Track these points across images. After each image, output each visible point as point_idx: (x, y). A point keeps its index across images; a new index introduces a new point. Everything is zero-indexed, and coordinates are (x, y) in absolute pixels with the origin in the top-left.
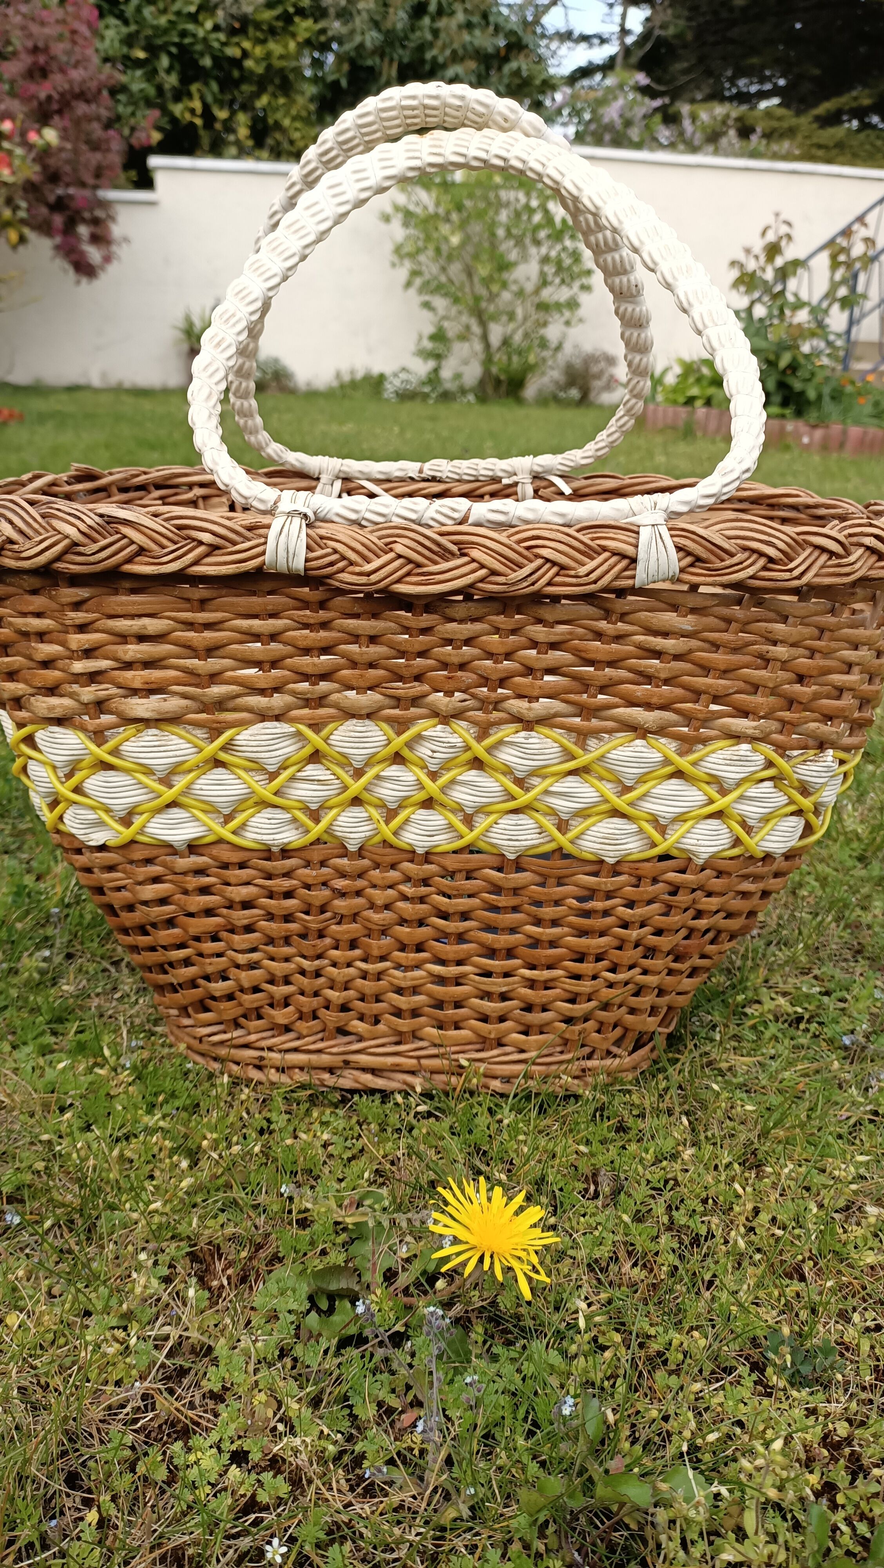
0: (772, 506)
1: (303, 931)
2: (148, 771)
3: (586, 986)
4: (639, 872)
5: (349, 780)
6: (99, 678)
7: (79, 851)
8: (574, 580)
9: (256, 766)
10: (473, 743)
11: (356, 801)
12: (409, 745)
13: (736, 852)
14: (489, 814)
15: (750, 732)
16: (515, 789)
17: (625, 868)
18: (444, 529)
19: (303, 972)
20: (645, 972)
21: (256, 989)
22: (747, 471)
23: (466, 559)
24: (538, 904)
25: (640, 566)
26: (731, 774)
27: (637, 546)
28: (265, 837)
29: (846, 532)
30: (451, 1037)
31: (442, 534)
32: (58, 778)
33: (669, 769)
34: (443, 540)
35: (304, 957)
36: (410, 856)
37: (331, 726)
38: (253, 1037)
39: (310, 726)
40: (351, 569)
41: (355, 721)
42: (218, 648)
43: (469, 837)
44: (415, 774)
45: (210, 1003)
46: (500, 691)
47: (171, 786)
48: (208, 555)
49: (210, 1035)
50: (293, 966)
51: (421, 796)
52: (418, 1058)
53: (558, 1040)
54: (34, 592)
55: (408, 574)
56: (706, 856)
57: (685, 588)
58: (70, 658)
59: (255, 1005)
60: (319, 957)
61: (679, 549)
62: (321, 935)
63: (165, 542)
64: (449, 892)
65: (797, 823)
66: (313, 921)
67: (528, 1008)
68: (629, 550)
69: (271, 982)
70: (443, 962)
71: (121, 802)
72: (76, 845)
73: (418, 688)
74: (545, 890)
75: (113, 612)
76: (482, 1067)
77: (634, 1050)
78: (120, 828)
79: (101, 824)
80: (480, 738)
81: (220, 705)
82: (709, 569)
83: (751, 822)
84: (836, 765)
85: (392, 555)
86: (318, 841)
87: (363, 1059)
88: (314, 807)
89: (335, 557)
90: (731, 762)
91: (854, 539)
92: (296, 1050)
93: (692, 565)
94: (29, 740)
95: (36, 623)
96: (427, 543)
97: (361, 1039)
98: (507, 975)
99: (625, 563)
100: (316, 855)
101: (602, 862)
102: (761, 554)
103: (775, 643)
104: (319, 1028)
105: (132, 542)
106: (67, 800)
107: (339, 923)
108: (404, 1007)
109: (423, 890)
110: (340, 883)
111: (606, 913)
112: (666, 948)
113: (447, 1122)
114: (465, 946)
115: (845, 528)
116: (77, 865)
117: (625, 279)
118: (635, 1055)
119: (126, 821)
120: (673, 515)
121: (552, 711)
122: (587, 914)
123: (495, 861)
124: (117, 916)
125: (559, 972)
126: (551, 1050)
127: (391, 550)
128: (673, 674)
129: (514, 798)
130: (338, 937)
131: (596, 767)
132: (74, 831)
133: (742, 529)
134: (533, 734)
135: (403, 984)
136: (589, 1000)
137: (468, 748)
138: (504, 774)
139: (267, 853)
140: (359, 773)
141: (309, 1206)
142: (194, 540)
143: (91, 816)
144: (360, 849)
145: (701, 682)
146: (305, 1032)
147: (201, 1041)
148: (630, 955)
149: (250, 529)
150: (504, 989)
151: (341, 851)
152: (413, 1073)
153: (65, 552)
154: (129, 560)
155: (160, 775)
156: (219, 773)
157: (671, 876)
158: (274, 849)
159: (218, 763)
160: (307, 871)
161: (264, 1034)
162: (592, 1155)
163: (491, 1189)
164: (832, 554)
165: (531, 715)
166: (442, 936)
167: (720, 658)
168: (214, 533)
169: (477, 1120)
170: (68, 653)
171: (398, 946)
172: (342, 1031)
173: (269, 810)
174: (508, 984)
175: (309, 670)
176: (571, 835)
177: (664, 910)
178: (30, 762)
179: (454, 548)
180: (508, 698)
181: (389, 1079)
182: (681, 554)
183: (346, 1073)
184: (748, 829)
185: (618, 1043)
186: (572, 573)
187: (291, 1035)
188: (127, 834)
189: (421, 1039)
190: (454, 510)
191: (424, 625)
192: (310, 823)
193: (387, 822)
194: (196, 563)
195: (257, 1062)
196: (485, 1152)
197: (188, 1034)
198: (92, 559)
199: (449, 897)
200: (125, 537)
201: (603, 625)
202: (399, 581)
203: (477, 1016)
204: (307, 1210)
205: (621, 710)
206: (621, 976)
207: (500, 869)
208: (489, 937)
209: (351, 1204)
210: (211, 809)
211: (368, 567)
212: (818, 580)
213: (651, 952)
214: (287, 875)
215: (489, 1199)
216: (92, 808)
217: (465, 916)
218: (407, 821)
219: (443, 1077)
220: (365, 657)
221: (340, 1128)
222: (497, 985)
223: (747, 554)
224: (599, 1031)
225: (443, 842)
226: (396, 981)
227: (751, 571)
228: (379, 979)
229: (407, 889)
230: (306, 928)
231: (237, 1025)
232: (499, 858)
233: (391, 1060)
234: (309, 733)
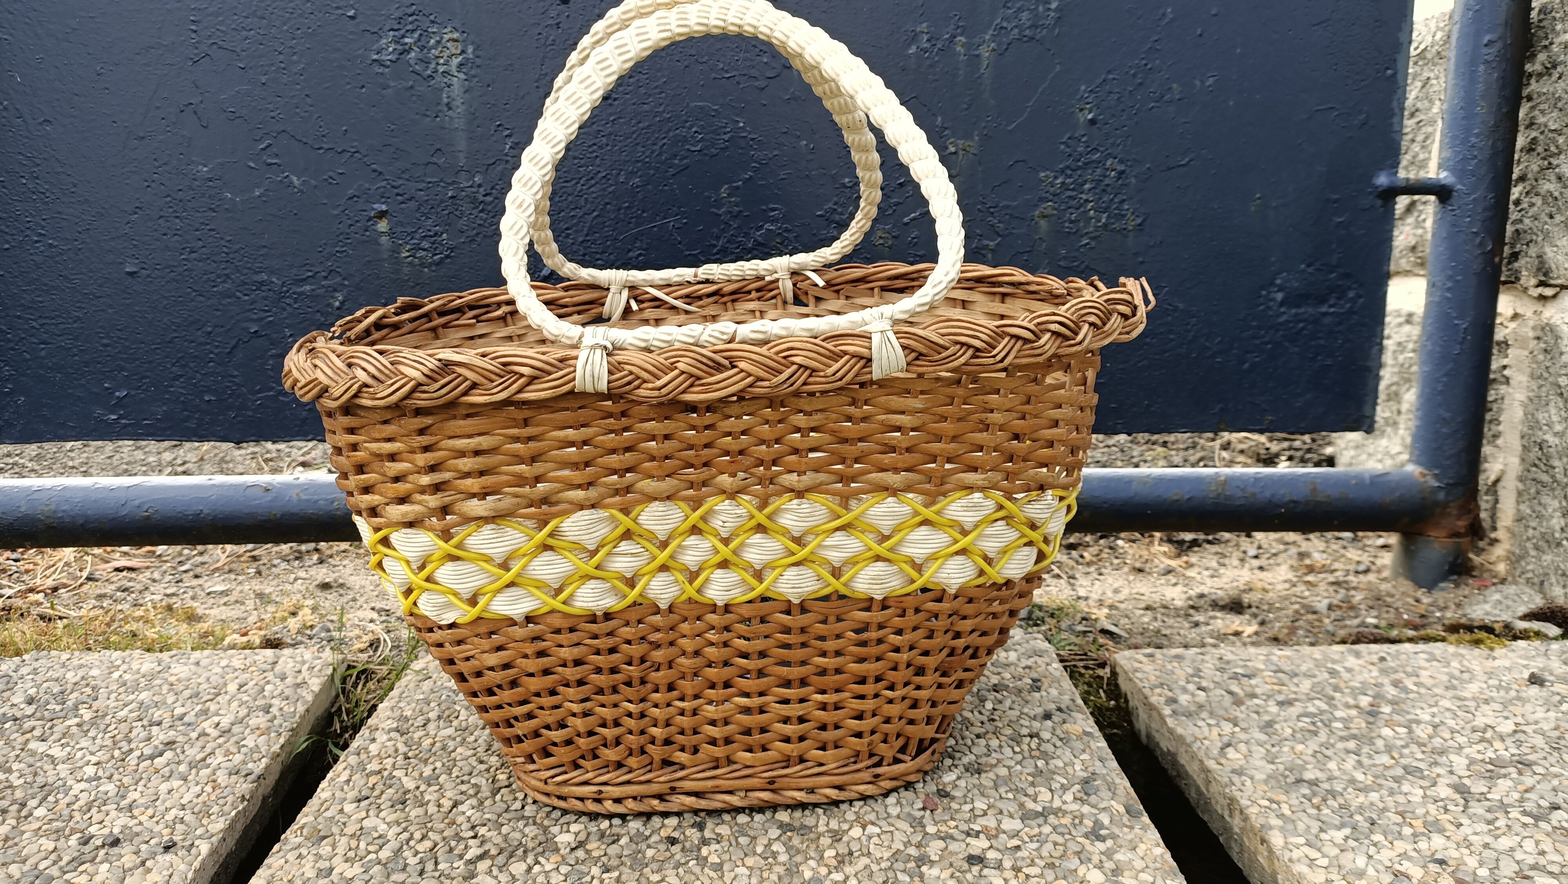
0: (994, 284)
1: (627, 680)
2: (488, 559)
3: (868, 705)
4: (902, 605)
5: (656, 551)
6: (443, 487)
7: (431, 630)
8: (823, 380)
9: (577, 547)
10: (756, 513)
11: (664, 568)
12: (704, 518)
13: (981, 581)
14: (774, 569)
15: (980, 483)
16: (793, 546)
17: (891, 603)
18: (717, 348)
19: (630, 715)
20: (918, 688)
21: (591, 733)
22: (953, 280)
23: (735, 370)
24: (822, 638)
25: (875, 365)
26: (968, 518)
27: (870, 349)
28: (590, 604)
29: (1035, 322)
30: (760, 759)
31: (715, 352)
32: (412, 570)
33: (918, 519)
34: (716, 357)
35: (630, 702)
36: (712, 609)
37: (638, 508)
38: (590, 776)
39: (621, 510)
40: (645, 385)
41: (657, 503)
42: (540, 455)
43: (760, 589)
44: (710, 542)
45: (553, 749)
46: (774, 468)
47: (508, 570)
48: (528, 384)
49: (553, 777)
50: (620, 711)
51: (718, 559)
52: (734, 780)
53: (850, 753)
54: (385, 422)
55: (691, 386)
56: (957, 586)
57: (914, 376)
58: (419, 473)
59: (590, 748)
60: (642, 700)
61: (904, 347)
62: (643, 682)
63: (494, 377)
64: (747, 635)
65: (1033, 553)
66: (633, 671)
67: (823, 728)
68: (864, 351)
69: (604, 725)
70: (747, 695)
71: (466, 587)
72: (429, 625)
73: (705, 473)
74: (827, 627)
75: (453, 434)
77: (918, 754)
78: (468, 608)
79: (449, 606)
80: (761, 508)
81: (545, 500)
82: (930, 361)
83: (991, 555)
84: (1056, 503)
85: (676, 372)
86: (634, 604)
87: (688, 785)
88: (628, 575)
89: (630, 378)
90: (967, 508)
91: (1043, 327)
92: (628, 782)
93: (916, 359)
94: (385, 541)
95: (388, 447)
96: (705, 360)
97: (683, 767)
98: (802, 701)
99: (862, 362)
100: (633, 616)
101: (872, 599)
102: (970, 346)
103: (992, 411)
104: (647, 762)
105: (467, 379)
106: (420, 588)
107: (657, 671)
108: (718, 737)
109: (726, 636)
110: (655, 637)
111: (880, 641)
112: (933, 666)
114: (765, 679)
115: (1034, 318)
116: (430, 641)
117: (850, 117)
118: (917, 760)
119: (473, 601)
120: (896, 322)
121: (818, 481)
122: (864, 644)
123: (784, 607)
124: (466, 681)
125: (847, 694)
126: (846, 762)
127: (676, 368)
128: (912, 443)
129: (793, 554)
130: (657, 682)
131: (857, 523)
132: (427, 613)
133: (953, 327)
134: (804, 500)
135: (715, 717)
136: (873, 716)
137: (752, 517)
138: (783, 535)
139: (593, 619)
140: (664, 545)
142: (516, 373)
143: (442, 599)
144: (670, 607)
145: (935, 447)
146: (635, 767)
147: (546, 783)
148: (903, 674)
149: (561, 361)
150: (801, 713)
151: (654, 610)
153: (413, 390)
154: (466, 393)
155: (499, 561)
156: (547, 556)
157: (931, 606)
158: (599, 613)
159: (547, 548)
160: (627, 629)
161: (601, 771)
164: (1026, 341)
165: (801, 487)
166: (744, 674)
167: (947, 427)
168: (532, 367)
170: (416, 469)
171: (708, 685)
172: (666, 763)
173: (592, 581)
174: (804, 709)
175: (616, 466)
176: (843, 579)
177: (927, 634)
178: (386, 558)
179: (726, 362)
180: (780, 473)
181: (711, 799)
182: (907, 351)
183: (673, 798)
184: (988, 560)
185: (902, 751)
186: (822, 374)
187: (624, 770)
188: (474, 612)
189: (735, 763)
190: (723, 333)
191: (707, 423)
192: (626, 589)
193: (691, 583)
194: (520, 391)
195: (596, 796)
197: (534, 778)
198: (435, 395)
199: (748, 640)
200: (460, 375)
201: (852, 410)
202: (684, 392)
203: (781, 738)
205: (874, 475)
206: (898, 694)
207: (787, 614)
208: (784, 670)
210: (541, 585)
211: (659, 383)
212: (1017, 361)
213: (920, 671)
214: (610, 634)
216: (443, 593)
217: (762, 654)
218: (707, 580)
220: (661, 451)
222: (794, 710)
223: (958, 347)
224: (884, 743)
225: (738, 595)
226: (709, 715)
227: (962, 360)
228: (694, 715)
229: (711, 636)
230: (630, 677)
231: (577, 766)
232: (786, 604)
233: (710, 784)
234: (620, 516)
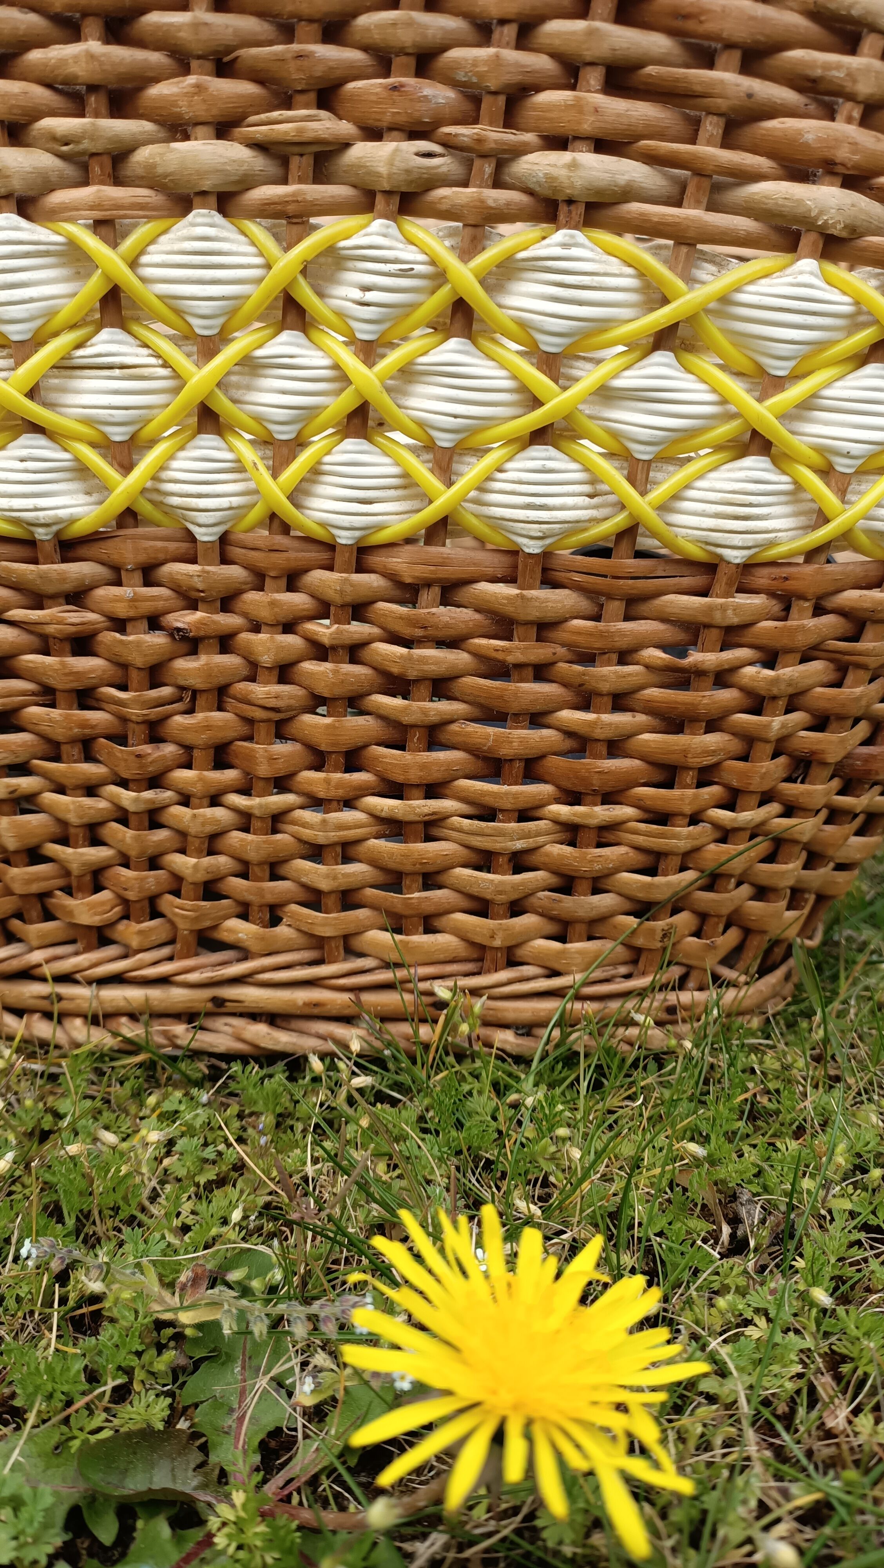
1: (116, 726)
3: (677, 838)
4: (789, 586)
5: (185, 365)
10: (451, 261)
11: (206, 420)
12: (311, 273)
14: (484, 445)
16: (538, 378)
17: (763, 574)
19: (123, 817)
20: (789, 811)
21: (34, 856)
28: (21, 504)
30: (418, 947)
33: (863, 339)
35: (124, 783)
36: (324, 556)
37: (142, 228)
38: (37, 956)
39: (95, 228)
41: (193, 213)
43: (444, 500)
44: (327, 353)
46: (506, 131)
50: (101, 804)
51: (344, 405)
52: (357, 989)
53: (621, 952)
59: (35, 888)
60: (153, 782)
62: (154, 735)
64: (407, 631)
66: (135, 704)
67: (566, 885)
69: (63, 839)
70: (397, 791)
73: (327, 124)
74: (601, 625)
76: (478, 1005)
77: (763, 971)
80: (467, 253)
86: (129, 516)
87: (250, 994)
88: (116, 434)
92: (118, 979)
97: (245, 954)
98: (525, 814)
100: (129, 552)
101: (718, 558)
104: (164, 936)
107: (190, 711)
108: (324, 885)
109: (357, 629)
110: (186, 619)
111: (721, 679)
112: (834, 756)
113: (413, 1108)
114: (441, 755)
121: (622, 185)
122: (683, 680)
123: (503, 559)
125: (626, 809)
126: (610, 972)
129: (536, 404)
130: (190, 738)
131: (712, 327)
135: (321, 838)
136: (683, 869)
137: (439, 277)
138: (516, 340)
139: (29, 546)
140: (207, 349)
141: (96, 1287)
144: (224, 539)
146: (135, 943)
148: (763, 771)
150: (519, 845)
151: (184, 546)
152: (348, 1020)
157: (851, 596)
158: (44, 537)
160: (114, 589)
161: (58, 950)
162: (712, 1161)
163: (512, 1235)
166: (396, 734)
169: (473, 1104)
171: (309, 758)
172: (207, 939)
173: (27, 439)
174: (527, 836)
175: (84, 82)
176: (658, 494)
177: (831, 674)
180: (524, 149)
181: (302, 1032)
183: (220, 1023)
185: (729, 960)
187: (110, 949)
189: (361, 955)
192: (109, 470)
193: (274, 472)
195: (49, 1005)
196: (489, 1163)
199: (407, 643)
203: (466, 903)
204: (96, 1299)
205: (767, 187)
206: (747, 816)
207: (510, 579)
208: (488, 734)
209: (195, 1281)
213: (802, 767)
214: (75, 597)
215: (512, 1260)
217: (440, 687)
218: (317, 468)
219: (405, 1028)
220: (205, 34)
221: (198, 1123)
222: (506, 836)
224: (698, 934)
225: (392, 515)
226: (307, 834)
228: (275, 831)
229: (322, 630)
230: (122, 719)
231: (8, 934)
232: (505, 560)
233: (302, 996)
234: (91, 242)
